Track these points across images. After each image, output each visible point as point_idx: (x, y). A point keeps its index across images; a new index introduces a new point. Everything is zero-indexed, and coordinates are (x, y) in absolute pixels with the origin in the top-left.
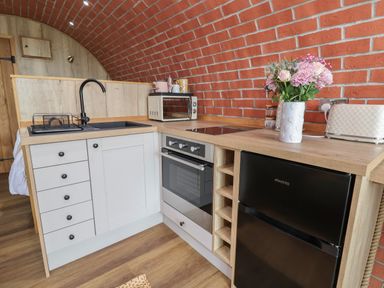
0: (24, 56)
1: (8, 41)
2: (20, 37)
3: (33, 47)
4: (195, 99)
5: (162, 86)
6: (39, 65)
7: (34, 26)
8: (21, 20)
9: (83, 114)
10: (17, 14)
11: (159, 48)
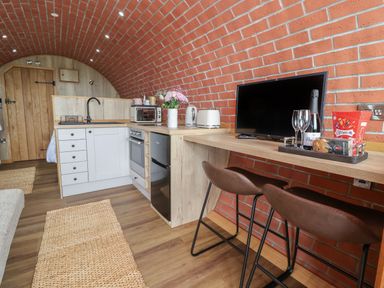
0: (61, 81)
1: (51, 72)
2: (59, 69)
3: (67, 75)
4: (159, 109)
5: (138, 101)
6: (70, 87)
7: (68, 62)
8: (60, 58)
9: (88, 117)
10: (58, 54)
11: (141, 77)
